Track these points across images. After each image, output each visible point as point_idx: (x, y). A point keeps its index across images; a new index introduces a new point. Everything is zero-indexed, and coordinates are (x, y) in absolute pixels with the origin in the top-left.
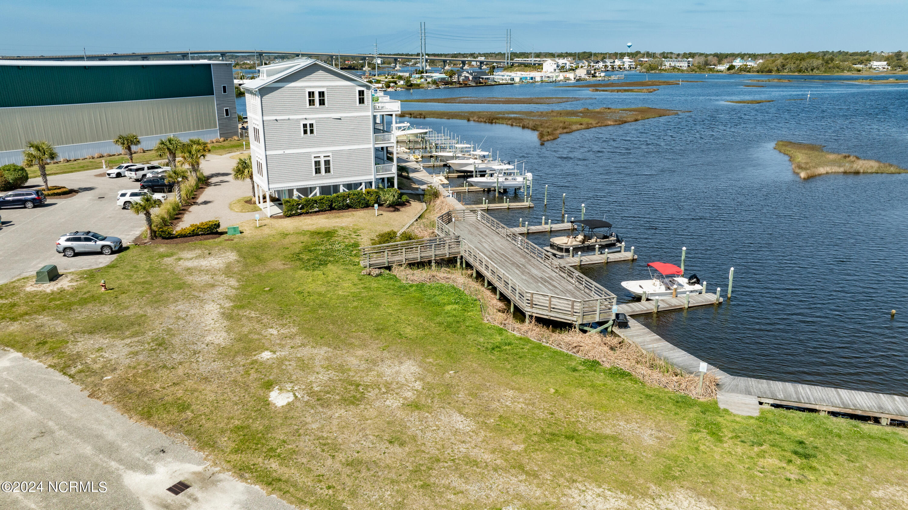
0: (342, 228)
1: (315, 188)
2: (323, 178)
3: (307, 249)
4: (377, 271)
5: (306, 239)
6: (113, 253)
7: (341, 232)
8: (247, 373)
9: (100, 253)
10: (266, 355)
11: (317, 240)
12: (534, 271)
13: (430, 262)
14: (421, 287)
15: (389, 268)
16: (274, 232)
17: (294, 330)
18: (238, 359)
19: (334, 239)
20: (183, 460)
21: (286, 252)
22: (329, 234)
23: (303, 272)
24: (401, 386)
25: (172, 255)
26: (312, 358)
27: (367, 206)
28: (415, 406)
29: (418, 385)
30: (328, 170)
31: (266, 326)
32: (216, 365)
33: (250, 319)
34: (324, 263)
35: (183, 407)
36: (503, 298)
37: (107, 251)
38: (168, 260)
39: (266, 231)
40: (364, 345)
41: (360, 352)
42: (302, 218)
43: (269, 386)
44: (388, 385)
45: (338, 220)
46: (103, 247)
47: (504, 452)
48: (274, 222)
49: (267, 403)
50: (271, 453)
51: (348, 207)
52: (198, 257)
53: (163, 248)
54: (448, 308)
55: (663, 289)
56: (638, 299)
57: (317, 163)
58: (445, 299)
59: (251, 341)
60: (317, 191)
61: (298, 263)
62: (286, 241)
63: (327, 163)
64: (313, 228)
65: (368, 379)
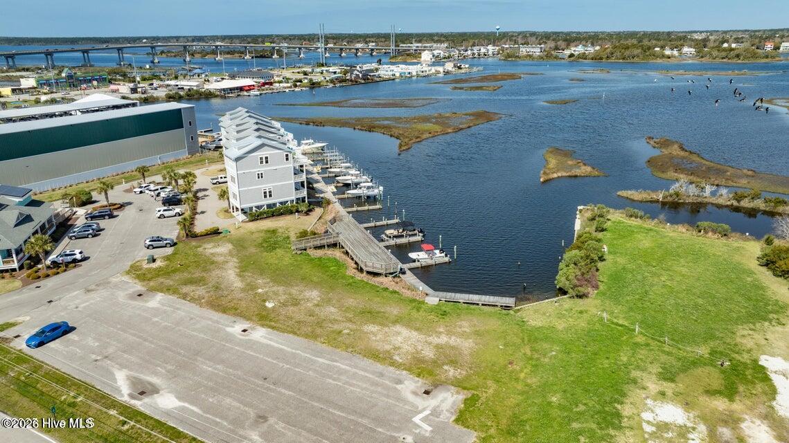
0: (280, 227)
1: (264, 205)
2: (268, 200)
3: (265, 241)
4: (300, 252)
5: (262, 235)
6: (171, 246)
7: (280, 230)
8: (255, 297)
9: (166, 247)
10: (260, 290)
11: (269, 235)
12: (371, 250)
13: (324, 246)
14: (320, 259)
15: (305, 250)
16: (246, 231)
17: (268, 280)
18: (250, 292)
19: (277, 234)
20: (243, 324)
21: (256, 243)
22: (274, 232)
23: (265, 253)
24: (312, 299)
25: (200, 246)
26: (278, 291)
27: (291, 213)
28: (318, 305)
29: (319, 299)
30: (270, 196)
31: (256, 279)
32: (242, 295)
33: (249, 276)
34: (275, 248)
35: (236, 309)
36: (356, 263)
37: (168, 245)
38: (200, 249)
39: (242, 230)
40: (297, 286)
41: (296, 288)
42: (258, 222)
43: (264, 301)
44: (308, 299)
45: (277, 222)
46: (166, 244)
47: (346, 317)
48: (244, 224)
49: (266, 307)
50: (271, 320)
51: (282, 214)
52: (214, 247)
53: (194, 243)
54: (332, 268)
55: (427, 256)
56: (414, 261)
57: (265, 193)
58: (331, 264)
59: (252, 285)
60: (265, 206)
61: (262, 249)
62: (254, 236)
63: (270, 192)
64: (265, 228)
65: (300, 298)
